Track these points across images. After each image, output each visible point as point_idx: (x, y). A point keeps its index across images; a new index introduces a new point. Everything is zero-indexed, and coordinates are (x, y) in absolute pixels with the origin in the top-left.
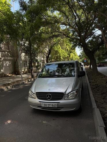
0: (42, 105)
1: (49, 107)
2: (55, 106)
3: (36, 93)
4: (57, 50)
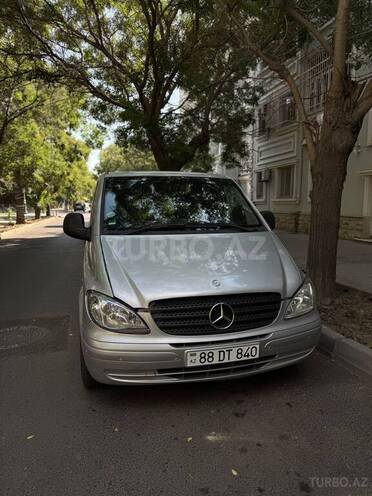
0: (189, 358)
2: (249, 352)
3: (150, 303)
4: (26, 140)
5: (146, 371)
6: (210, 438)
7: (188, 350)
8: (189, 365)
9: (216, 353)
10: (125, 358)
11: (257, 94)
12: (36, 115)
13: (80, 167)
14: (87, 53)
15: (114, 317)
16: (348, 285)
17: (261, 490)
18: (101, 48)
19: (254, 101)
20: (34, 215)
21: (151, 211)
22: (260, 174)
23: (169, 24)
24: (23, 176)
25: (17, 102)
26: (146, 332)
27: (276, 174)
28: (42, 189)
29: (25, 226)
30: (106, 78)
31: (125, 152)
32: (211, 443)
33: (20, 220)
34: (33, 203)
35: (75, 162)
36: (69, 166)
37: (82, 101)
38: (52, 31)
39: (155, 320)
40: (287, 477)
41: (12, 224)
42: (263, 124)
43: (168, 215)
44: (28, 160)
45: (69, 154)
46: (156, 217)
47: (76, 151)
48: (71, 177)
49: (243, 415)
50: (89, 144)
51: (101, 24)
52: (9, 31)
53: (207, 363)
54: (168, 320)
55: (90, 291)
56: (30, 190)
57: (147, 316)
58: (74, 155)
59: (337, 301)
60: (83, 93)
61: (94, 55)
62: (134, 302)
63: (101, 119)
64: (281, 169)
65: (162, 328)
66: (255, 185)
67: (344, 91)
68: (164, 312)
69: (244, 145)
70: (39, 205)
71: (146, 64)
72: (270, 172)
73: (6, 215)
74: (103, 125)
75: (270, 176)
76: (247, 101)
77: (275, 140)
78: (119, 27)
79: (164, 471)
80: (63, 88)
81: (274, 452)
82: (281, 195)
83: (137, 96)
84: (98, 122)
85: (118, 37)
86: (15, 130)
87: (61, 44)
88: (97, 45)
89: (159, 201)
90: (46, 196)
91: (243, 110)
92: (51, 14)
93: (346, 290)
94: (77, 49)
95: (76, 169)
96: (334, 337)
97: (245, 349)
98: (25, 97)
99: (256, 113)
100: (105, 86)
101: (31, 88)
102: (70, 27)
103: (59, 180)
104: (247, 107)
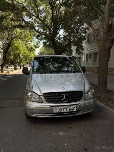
0: (55, 110)
1: (66, 111)
2: (73, 109)
3: (44, 94)
4: (17, 45)
5: (42, 113)
6: (60, 134)
7: (54, 108)
8: (55, 112)
9: (63, 109)
10: (36, 109)
11: (86, 30)
12: (20, 38)
13: (33, 53)
14: (35, 19)
15: (34, 98)
16: (112, 90)
17: (72, 150)
18: (39, 18)
19: (85, 33)
20: (19, 67)
21: (50, 67)
22: (87, 55)
23: (59, 10)
24: (17, 56)
25: (15, 34)
26: (42, 102)
27: (92, 55)
28: (22, 60)
29: (17, 71)
30: (40, 27)
31: (46, 49)
32: (60, 135)
33: (15, 69)
34: (19, 64)
35: (32, 52)
36: (30, 53)
37: (33, 34)
38: (24, 13)
39: (45, 99)
40: (81, 146)
41: (13, 70)
42: (88, 39)
43: (55, 68)
44: (18, 52)
45: (30, 49)
46: (52, 68)
47: (32, 49)
48: (30, 56)
49: (71, 128)
50: (35, 47)
51: (38, 11)
52: (12, 14)
53: (60, 112)
54: (49, 99)
55: (27, 90)
56: (19, 60)
57: (42, 97)
58: (31, 50)
59: (107, 95)
60: (33, 31)
61: (37, 20)
62: (39, 93)
63: (39, 39)
64: (94, 53)
65: (47, 101)
66: (85, 59)
67: (109, 30)
68: (48, 96)
69: (82, 46)
70: (21, 65)
71: (51, 23)
72: (90, 54)
73: (11, 67)
74: (39, 41)
75: (90, 56)
76: (83, 33)
77: (92, 44)
78: (44, 12)
79: (45, 142)
80: (28, 30)
81: (78, 139)
82: (94, 62)
83: (49, 32)
84: (38, 40)
85: (44, 14)
86: (14, 43)
87: (27, 17)
88: (37, 17)
89: (53, 64)
90: (23, 62)
91: (82, 36)
92: (24, 9)
93: (111, 91)
94: (32, 19)
95: (32, 54)
96: (102, 106)
97: (71, 108)
98: (17, 33)
99: (86, 36)
100: (40, 29)
101: (18, 30)
102: (29, 12)
103: (27, 57)
104: (83, 34)
